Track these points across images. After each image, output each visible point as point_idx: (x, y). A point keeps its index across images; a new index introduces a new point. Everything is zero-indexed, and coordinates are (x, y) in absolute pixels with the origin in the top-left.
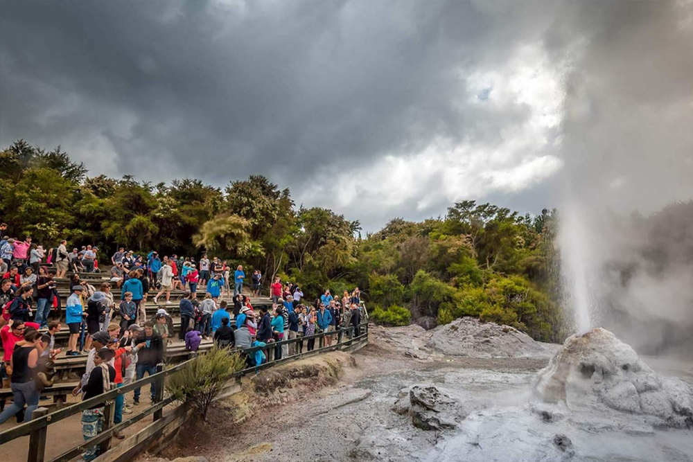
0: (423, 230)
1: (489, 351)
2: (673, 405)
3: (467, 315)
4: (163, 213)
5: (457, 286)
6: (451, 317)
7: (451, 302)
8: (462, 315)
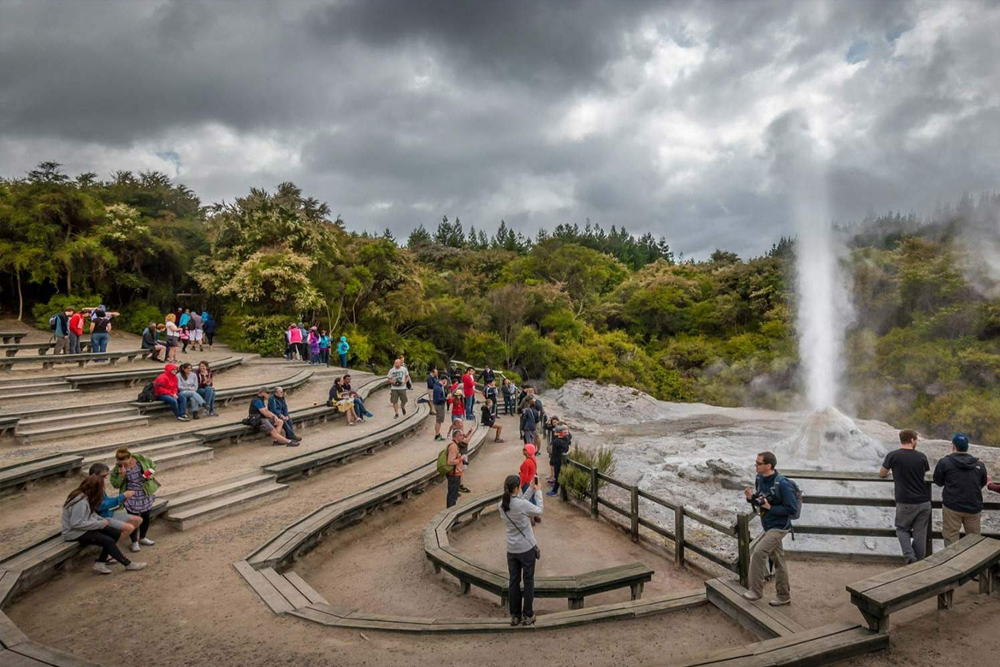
0: (485, 265)
1: (633, 416)
2: (878, 452)
3: (581, 377)
4: (123, 233)
5: (558, 342)
6: (563, 380)
7: (559, 363)
8: (574, 376)
